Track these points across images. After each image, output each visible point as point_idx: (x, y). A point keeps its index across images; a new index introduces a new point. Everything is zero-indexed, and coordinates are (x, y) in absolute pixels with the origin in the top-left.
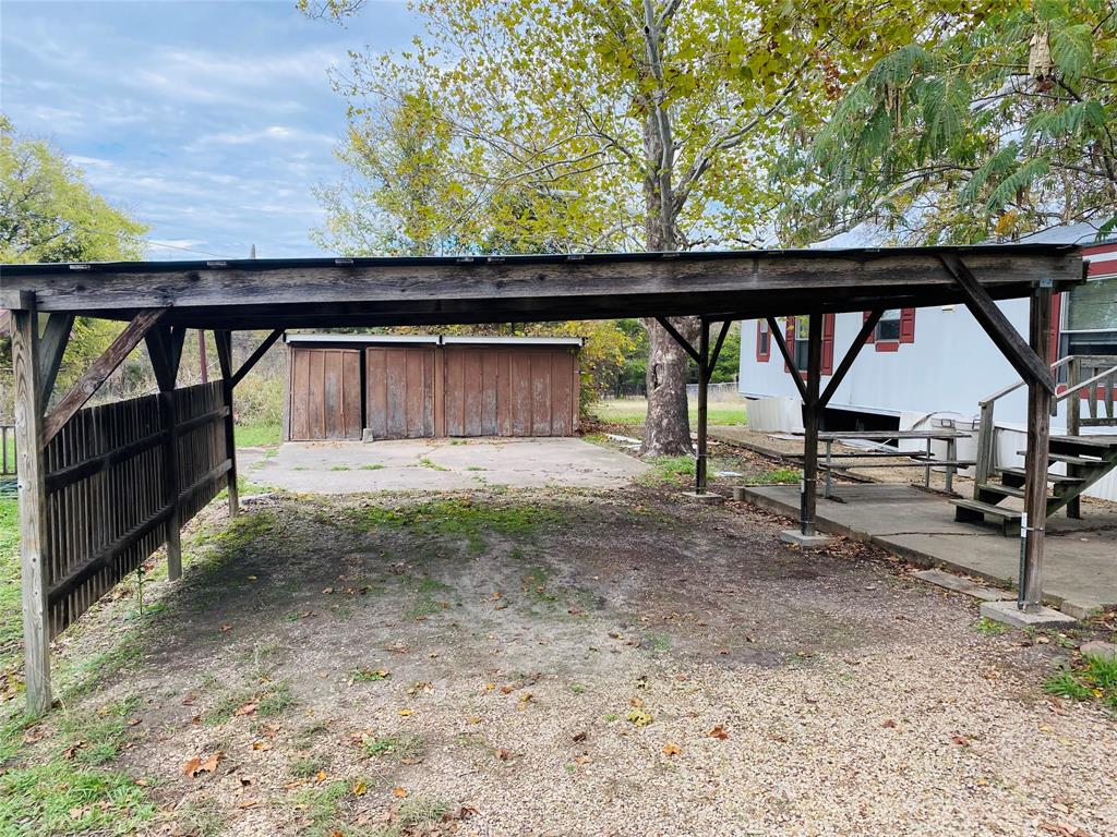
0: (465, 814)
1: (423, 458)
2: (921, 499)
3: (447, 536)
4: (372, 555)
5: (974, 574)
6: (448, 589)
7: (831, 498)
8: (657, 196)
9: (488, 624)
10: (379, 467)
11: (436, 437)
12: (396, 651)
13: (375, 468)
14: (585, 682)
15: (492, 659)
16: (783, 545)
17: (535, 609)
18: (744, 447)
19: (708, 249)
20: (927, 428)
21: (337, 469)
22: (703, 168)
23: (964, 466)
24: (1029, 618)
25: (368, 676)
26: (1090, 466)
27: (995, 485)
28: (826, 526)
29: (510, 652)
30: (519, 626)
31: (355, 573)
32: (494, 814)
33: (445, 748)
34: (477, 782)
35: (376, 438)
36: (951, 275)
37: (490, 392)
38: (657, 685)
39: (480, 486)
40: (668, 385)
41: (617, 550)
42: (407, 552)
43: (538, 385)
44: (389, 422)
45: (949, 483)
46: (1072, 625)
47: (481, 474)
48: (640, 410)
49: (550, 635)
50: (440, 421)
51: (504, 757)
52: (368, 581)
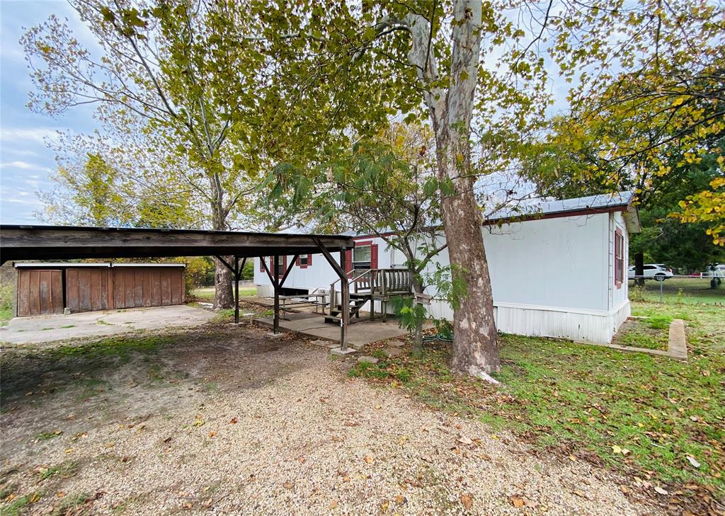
0: (98, 496)
1: (99, 320)
2: (315, 317)
3: (108, 357)
4: (60, 371)
5: (329, 340)
6: (104, 382)
7: (286, 320)
8: (216, 209)
9: (126, 396)
10: (72, 326)
11: (108, 310)
12: (68, 419)
13: (70, 327)
14: (174, 413)
15: (125, 413)
16: (267, 339)
17: (152, 384)
18: (256, 304)
19: (239, 231)
20: (317, 293)
21: (46, 329)
22: (235, 201)
23: (327, 304)
24: (344, 352)
25: (48, 436)
26: (360, 302)
27: (336, 310)
28: (283, 330)
29: (136, 407)
30: (143, 394)
31: (48, 382)
32: (116, 491)
33: (91, 464)
34: (108, 477)
35: (72, 312)
36: (316, 244)
37: (139, 288)
38: (209, 406)
39: (131, 330)
40: (224, 282)
41: (197, 351)
42: (82, 367)
43: (164, 284)
44: (81, 304)
45: (323, 310)
46: (356, 352)
47: (132, 325)
48: (212, 292)
49: (159, 395)
50: (111, 302)
51: (125, 460)
52: (56, 385)
